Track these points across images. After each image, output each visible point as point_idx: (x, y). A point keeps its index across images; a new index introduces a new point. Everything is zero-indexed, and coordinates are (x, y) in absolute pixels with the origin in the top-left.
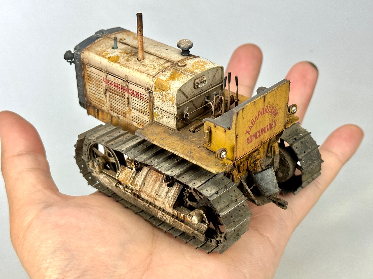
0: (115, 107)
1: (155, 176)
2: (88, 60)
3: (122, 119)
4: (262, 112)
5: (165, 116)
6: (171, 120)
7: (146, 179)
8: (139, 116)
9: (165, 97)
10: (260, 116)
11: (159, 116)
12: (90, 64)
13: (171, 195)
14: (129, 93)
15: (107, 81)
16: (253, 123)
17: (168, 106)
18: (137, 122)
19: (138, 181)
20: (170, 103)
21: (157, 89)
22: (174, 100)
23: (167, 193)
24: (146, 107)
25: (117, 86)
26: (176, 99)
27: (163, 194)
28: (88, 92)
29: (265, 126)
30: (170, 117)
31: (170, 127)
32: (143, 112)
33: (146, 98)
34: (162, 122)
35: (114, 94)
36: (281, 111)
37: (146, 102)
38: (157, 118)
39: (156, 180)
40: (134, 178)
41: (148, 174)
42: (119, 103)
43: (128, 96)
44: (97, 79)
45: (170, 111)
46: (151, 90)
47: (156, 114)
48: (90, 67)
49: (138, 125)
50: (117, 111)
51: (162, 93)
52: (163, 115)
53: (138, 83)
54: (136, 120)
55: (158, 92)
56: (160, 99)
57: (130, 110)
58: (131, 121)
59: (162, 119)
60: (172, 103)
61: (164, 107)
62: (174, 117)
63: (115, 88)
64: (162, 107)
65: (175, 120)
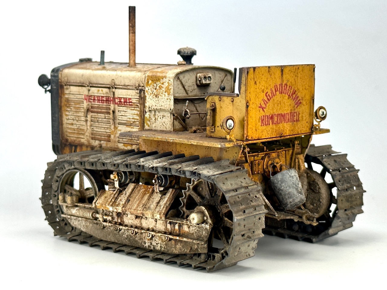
0: (97, 132)
1: (143, 190)
2: (67, 79)
3: (105, 145)
4: (280, 89)
5: (159, 117)
6: (166, 120)
7: (131, 195)
9: (160, 89)
10: (278, 93)
11: (152, 119)
12: (69, 83)
13: (163, 203)
14: (116, 103)
15: (89, 98)
16: (269, 97)
17: (163, 100)
18: (124, 141)
19: (121, 200)
20: (165, 96)
21: (150, 82)
22: (171, 89)
23: (158, 203)
25: (101, 99)
26: (173, 88)
27: (153, 206)
28: (65, 126)
29: (286, 112)
30: (165, 116)
31: (165, 130)
32: (132, 124)
33: (136, 102)
34: (155, 127)
35: (98, 112)
36: (304, 103)
37: (136, 109)
38: (149, 123)
39: (145, 193)
40: (117, 198)
41: (135, 190)
42: (103, 124)
43: (115, 109)
44: (77, 101)
45: (166, 106)
46: (143, 86)
47: (147, 119)
48: (69, 87)
49: (124, 145)
50: (99, 137)
51: (155, 85)
52: (156, 117)
53: (127, 84)
54: (123, 140)
55: (151, 86)
56: (153, 95)
57: (115, 128)
58: (116, 144)
59: (156, 122)
60: (168, 94)
61: (158, 104)
62: (169, 114)
63: (99, 104)
64: (156, 106)
65: (171, 118)
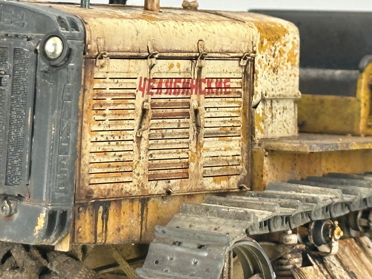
3: (178, 188)
5: (278, 112)
6: (288, 116)
8: (220, 150)
9: (280, 55)
11: (267, 117)
17: (283, 78)
18: (216, 171)
20: (287, 69)
21: (265, 42)
22: (296, 54)
24: (235, 115)
26: (299, 52)
30: (286, 109)
33: (236, 85)
34: (272, 131)
37: (236, 99)
39: (357, 254)
43: (198, 104)
46: (255, 53)
47: (259, 119)
49: (215, 181)
50: (166, 171)
52: (274, 111)
53: (225, 49)
54: (212, 170)
55: (267, 50)
56: (269, 69)
57: (199, 145)
58: (200, 182)
59: (273, 122)
60: (292, 65)
61: (277, 87)
62: (292, 104)
63: (168, 96)
64: (273, 90)
65: (295, 111)
